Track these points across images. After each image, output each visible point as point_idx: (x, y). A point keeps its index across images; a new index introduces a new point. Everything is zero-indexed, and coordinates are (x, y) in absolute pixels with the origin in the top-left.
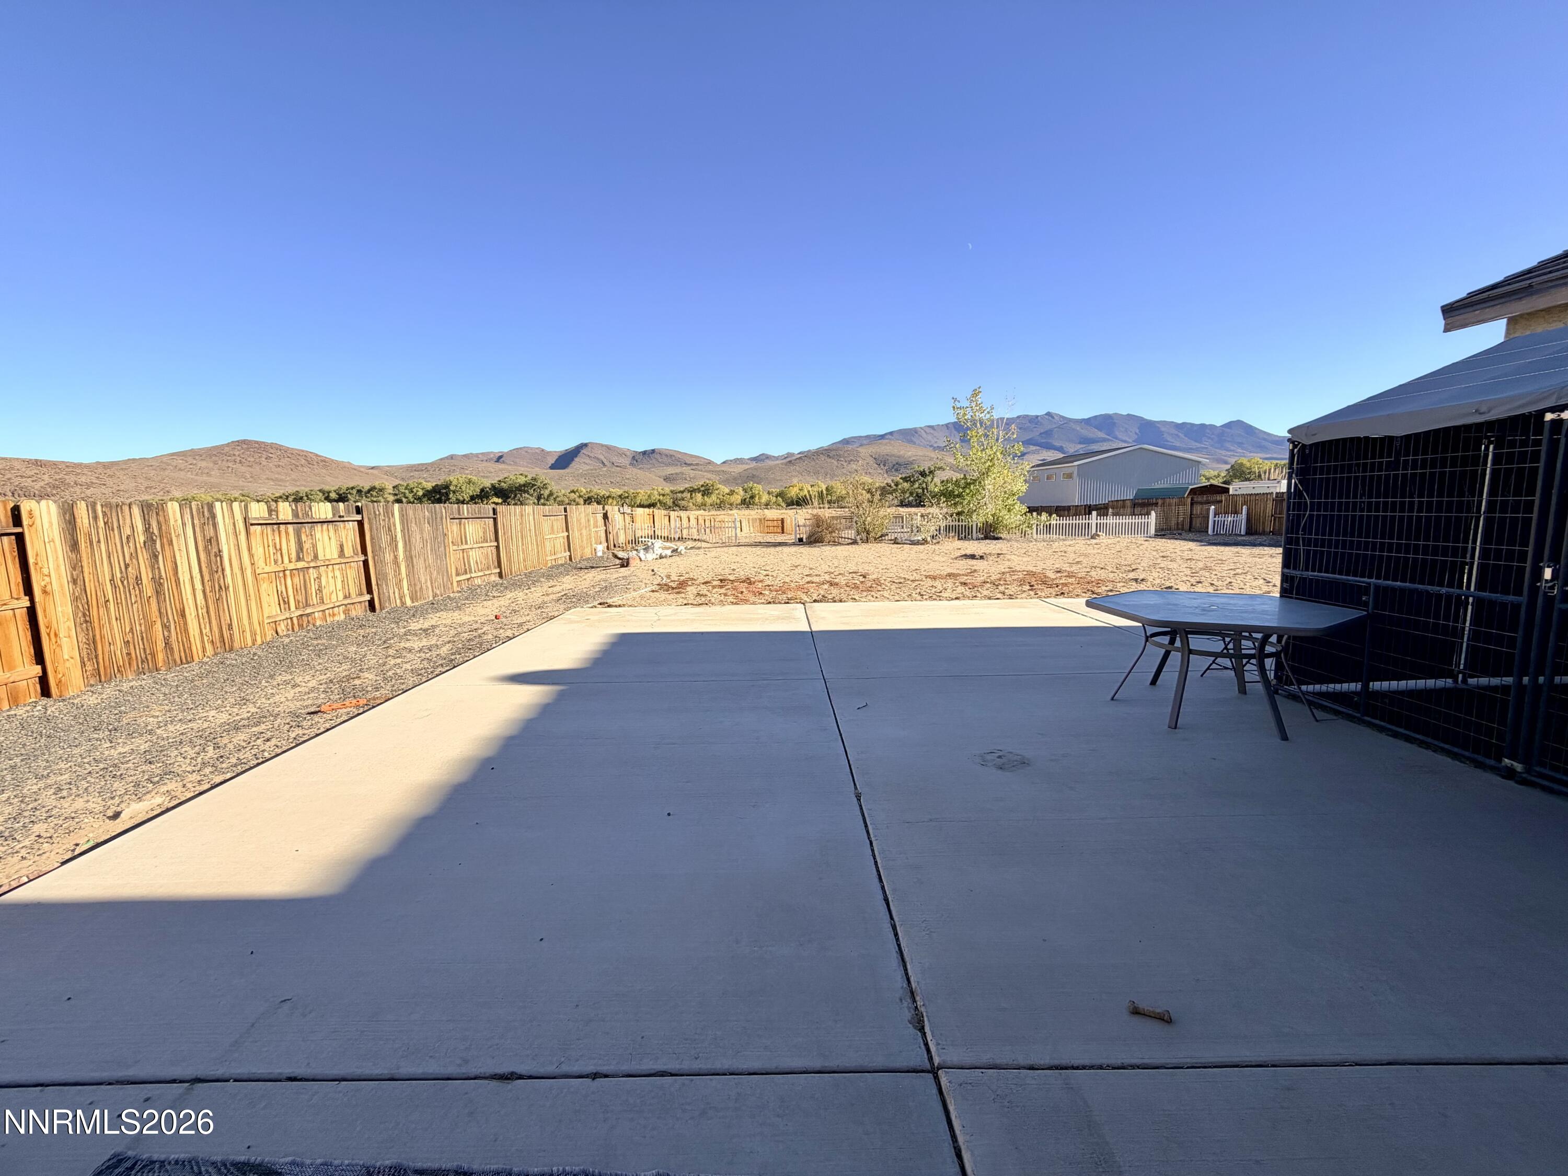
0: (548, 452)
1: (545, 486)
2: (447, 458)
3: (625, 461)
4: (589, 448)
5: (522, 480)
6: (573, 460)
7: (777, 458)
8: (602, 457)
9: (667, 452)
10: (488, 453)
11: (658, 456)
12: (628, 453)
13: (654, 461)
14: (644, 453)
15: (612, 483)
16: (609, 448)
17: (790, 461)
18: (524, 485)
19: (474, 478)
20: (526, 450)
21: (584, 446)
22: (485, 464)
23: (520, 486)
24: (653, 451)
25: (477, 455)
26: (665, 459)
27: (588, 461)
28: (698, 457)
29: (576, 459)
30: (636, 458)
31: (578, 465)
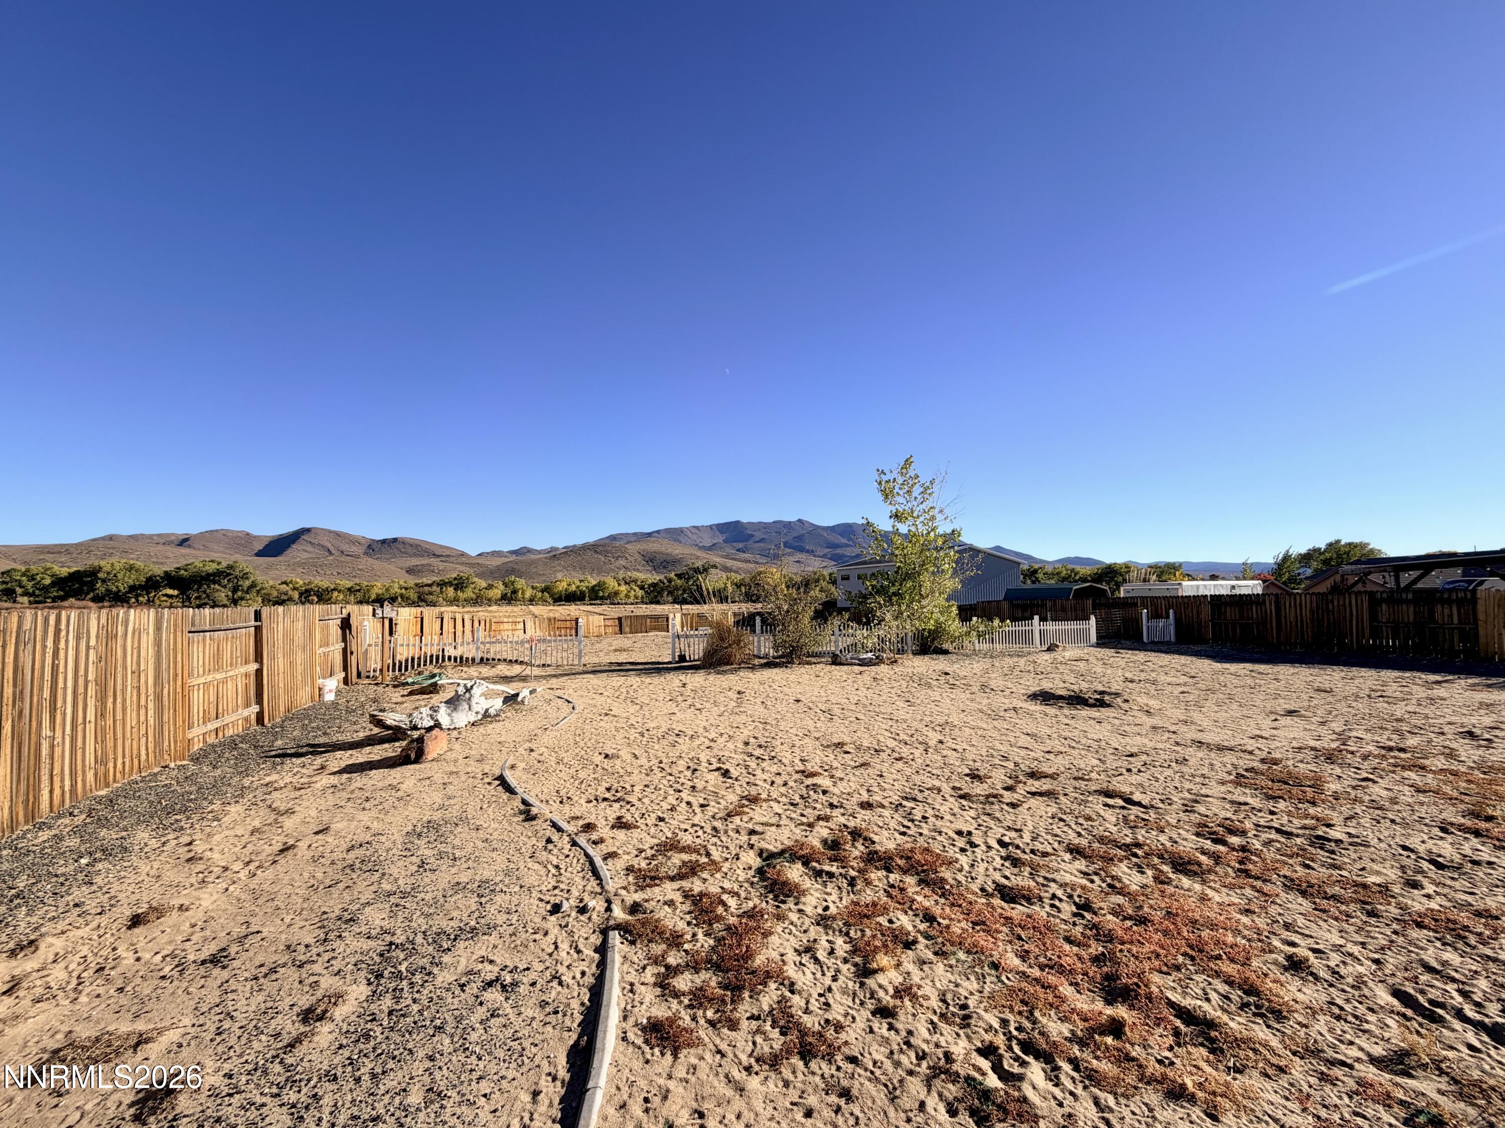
0: (255, 537)
1: (245, 576)
2: (103, 538)
3: (358, 550)
4: (312, 535)
5: (212, 568)
6: (288, 546)
7: (539, 552)
8: (329, 546)
9: (411, 542)
10: (168, 535)
11: (401, 546)
12: (363, 541)
13: (396, 551)
14: (384, 542)
15: (339, 573)
16: (338, 535)
17: (555, 556)
18: (214, 574)
19: (139, 564)
20: (225, 533)
21: (306, 531)
22: (161, 547)
23: (209, 575)
24: (395, 540)
25: (150, 537)
26: (410, 550)
27: (309, 548)
28: (450, 548)
29: (294, 546)
30: (374, 547)
31: (297, 552)
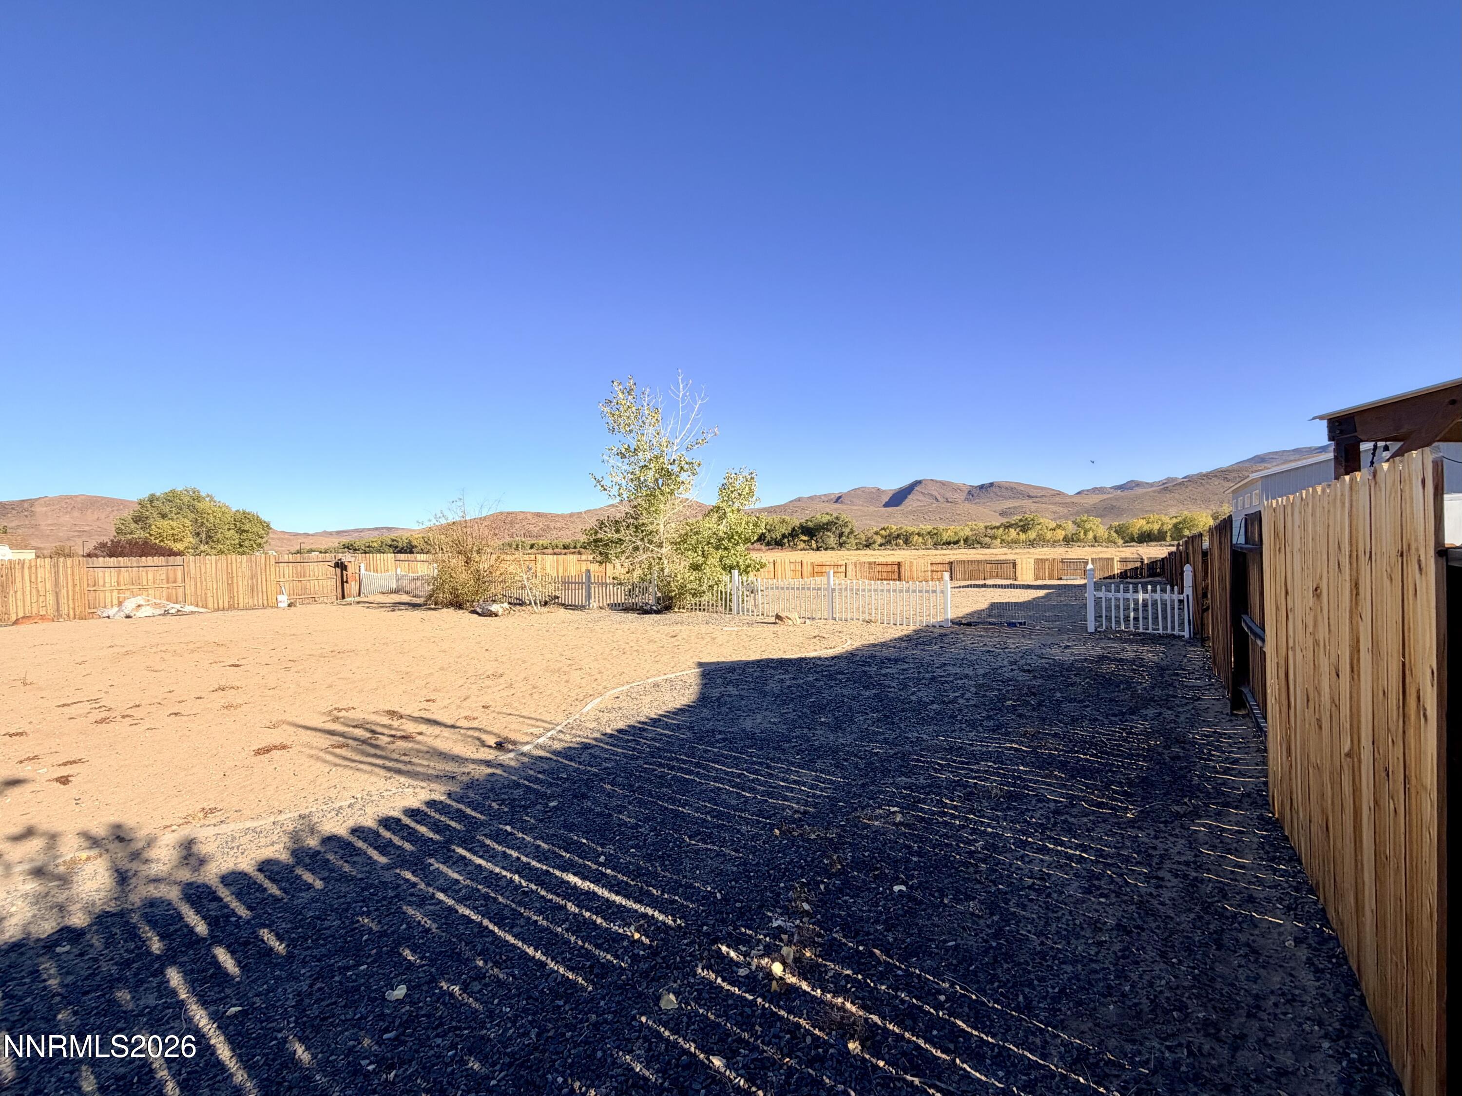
0: (883, 491)
1: (846, 525)
2: (795, 500)
3: (960, 497)
4: (923, 485)
5: (825, 519)
6: (906, 497)
7: (1151, 485)
8: (935, 493)
9: (1007, 485)
10: (829, 495)
11: (997, 490)
12: (964, 488)
13: (992, 494)
14: (982, 487)
15: (941, 519)
16: (943, 484)
17: (1168, 487)
18: (827, 524)
19: (787, 518)
20: (863, 490)
21: (918, 483)
22: (823, 504)
23: (824, 524)
24: (991, 485)
25: (820, 497)
26: (1005, 493)
27: (921, 498)
28: (1042, 488)
29: (910, 497)
30: (973, 492)
31: (911, 502)
